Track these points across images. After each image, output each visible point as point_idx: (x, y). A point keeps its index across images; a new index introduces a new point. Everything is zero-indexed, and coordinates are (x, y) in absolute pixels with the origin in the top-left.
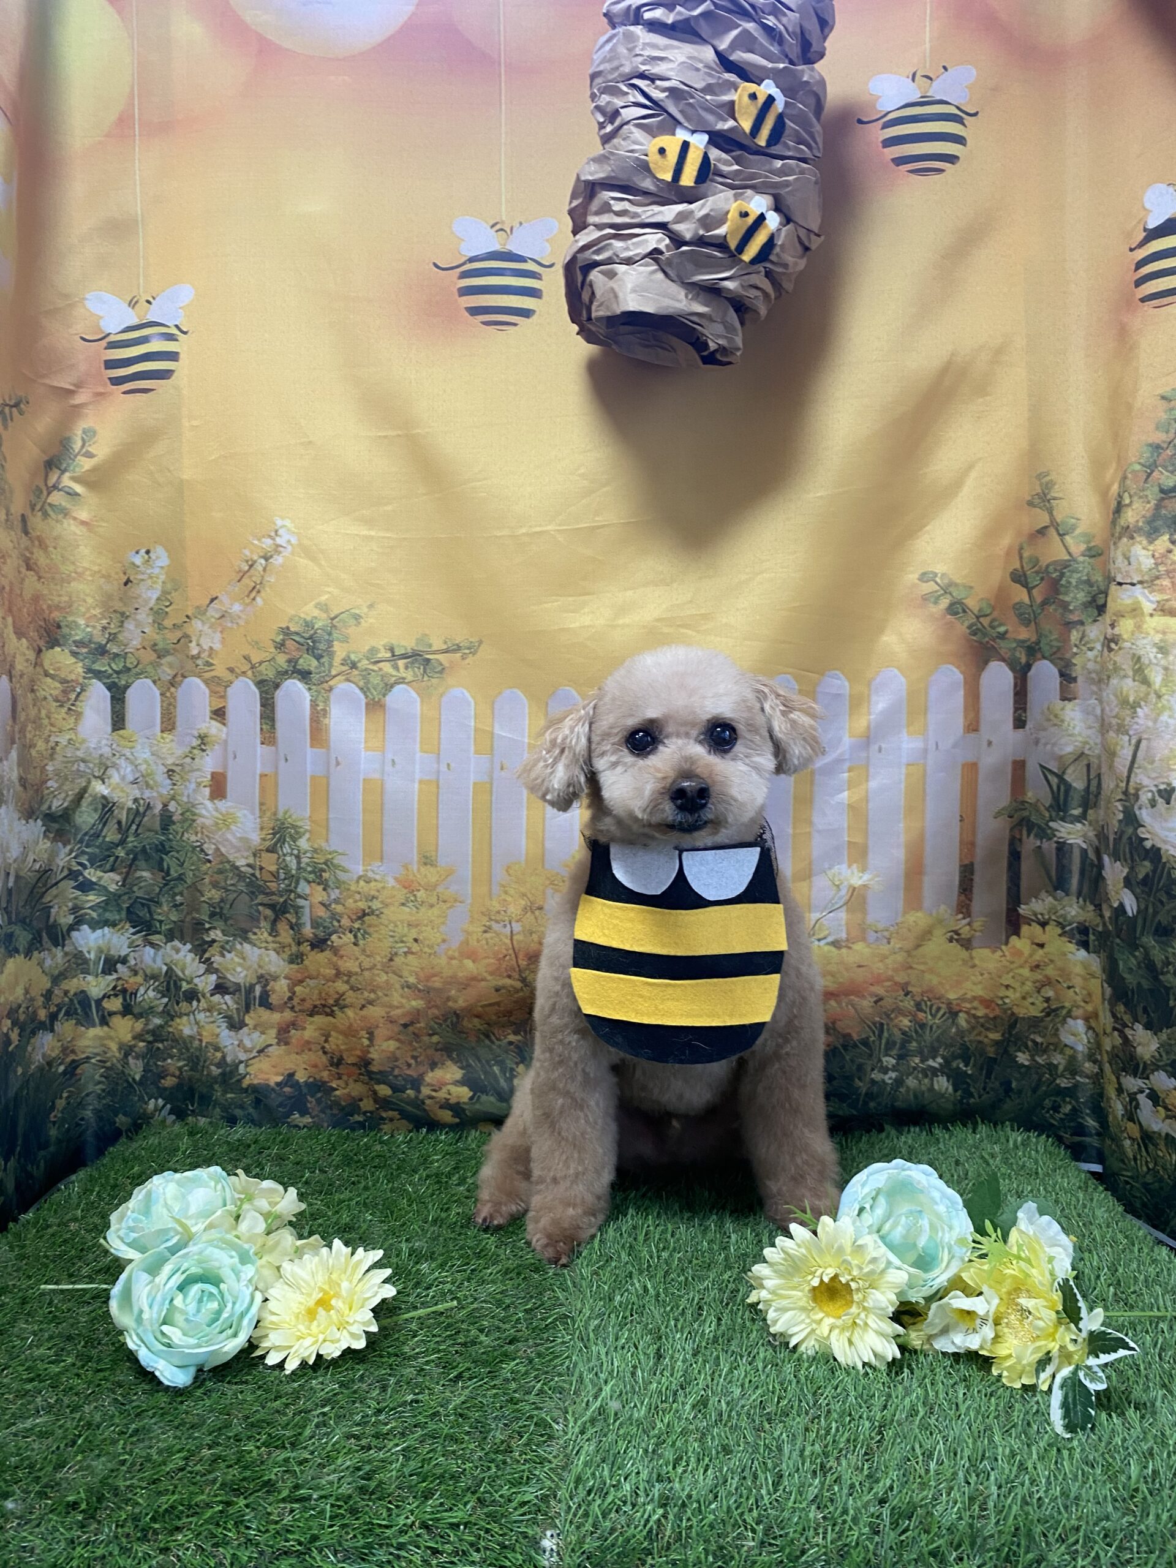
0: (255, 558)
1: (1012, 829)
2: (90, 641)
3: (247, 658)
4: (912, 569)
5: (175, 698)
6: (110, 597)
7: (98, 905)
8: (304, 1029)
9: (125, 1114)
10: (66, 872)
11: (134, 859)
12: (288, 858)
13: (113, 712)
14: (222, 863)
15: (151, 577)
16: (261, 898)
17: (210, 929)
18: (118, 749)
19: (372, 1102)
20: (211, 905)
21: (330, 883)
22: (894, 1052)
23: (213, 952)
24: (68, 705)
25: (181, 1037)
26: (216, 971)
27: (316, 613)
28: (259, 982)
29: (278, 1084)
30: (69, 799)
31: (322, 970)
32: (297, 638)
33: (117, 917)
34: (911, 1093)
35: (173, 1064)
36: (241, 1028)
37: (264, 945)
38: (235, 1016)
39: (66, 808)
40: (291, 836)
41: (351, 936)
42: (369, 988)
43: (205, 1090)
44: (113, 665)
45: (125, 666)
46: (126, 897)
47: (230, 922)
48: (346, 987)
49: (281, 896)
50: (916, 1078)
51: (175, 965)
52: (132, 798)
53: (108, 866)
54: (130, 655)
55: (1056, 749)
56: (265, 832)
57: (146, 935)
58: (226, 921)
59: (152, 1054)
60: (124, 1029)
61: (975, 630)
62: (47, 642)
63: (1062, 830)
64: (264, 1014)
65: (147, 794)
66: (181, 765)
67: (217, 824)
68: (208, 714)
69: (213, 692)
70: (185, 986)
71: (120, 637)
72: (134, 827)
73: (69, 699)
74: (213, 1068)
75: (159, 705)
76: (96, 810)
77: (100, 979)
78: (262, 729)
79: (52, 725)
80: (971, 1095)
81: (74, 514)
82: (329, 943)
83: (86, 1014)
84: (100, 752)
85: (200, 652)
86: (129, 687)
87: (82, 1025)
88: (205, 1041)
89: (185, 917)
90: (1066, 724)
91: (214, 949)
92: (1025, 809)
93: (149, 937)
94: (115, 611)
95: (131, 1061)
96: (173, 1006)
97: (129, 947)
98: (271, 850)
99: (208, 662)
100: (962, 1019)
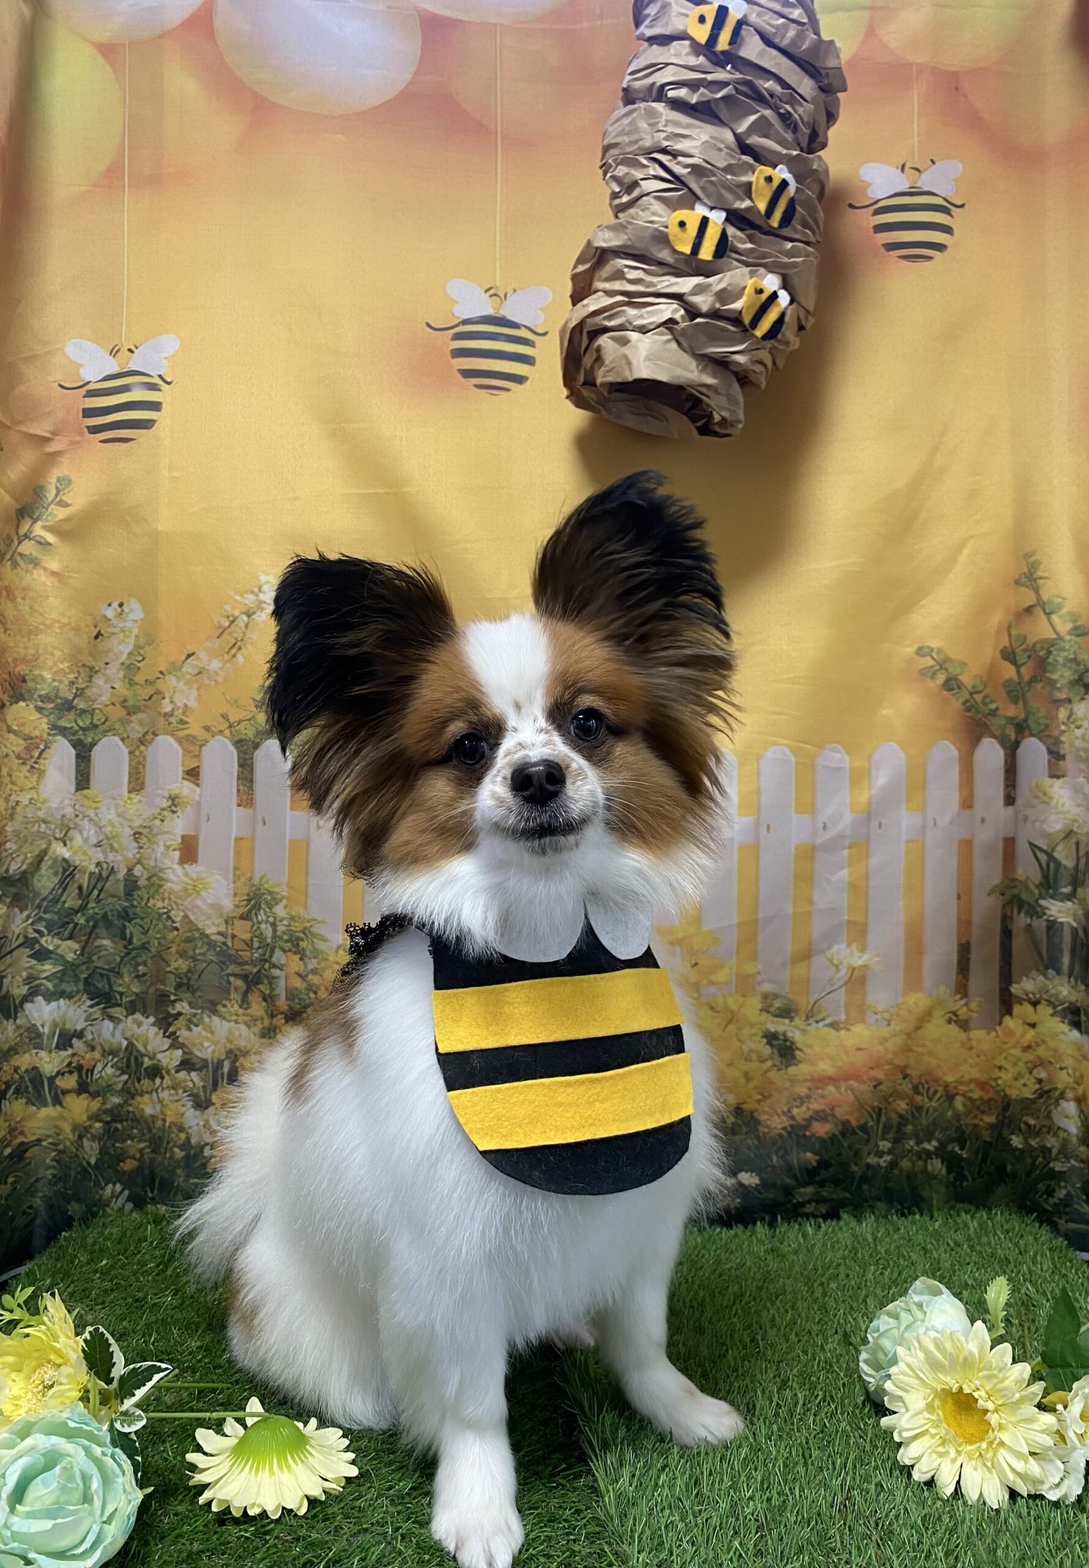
0: (236, 613)
1: (1004, 907)
2: (57, 696)
3: (224, 717)
4: (908, 642)
5: (144, 758)
6: (79, 650)
7: (54, 975)
9: (78, 1200)
10: (21, 940)
11: (94, 927)
12: (263, 926)
13: (78, 771)
14: (191, 931)
15: (123, 631)
16: (232, 968)
17: (175, 1001)
18: (81, 809)
20: (177, 976)
21: (308, 953)
22: (891, 1136)
23: (178, 1026)
24: (30, 763)
25: (142, 1117)
26: (182, 1046)
28: (227, 1058)
30: (27, 862)
33: (74, 988)
34: (905, 1175)
35: (133, 1146)
36: (207, 1107)
37: (235, 1017)
38: (202, 1094)
39: (25, 872)
40: (267, 903)
43: (166, 1176)
44: (79, 721)
45: (91, 723)
46: (84, 967)
47: (198, 994)
49: (255, 966)
50: (911, 1160)
51: (137, 1040)
52: (94, 861)
53: (66, 934)
54: (97, 711)
55: (1044, 826)
56: (238, 898)
57: (105, 1008)
58: (193, 993)
59: (110, 1134)
60: (79, 1107)
61: (969, 706)
62: (11, 697)
63: (1052, 907)
65: (111, 857)
66: (149, 827)
67: (186, 890)
68: (180, 774)
69: (186, 751)
70: (147, 1062)
71: (88, 692)
72: (96, 892)
73: (32, 757)
74: (177, 1150)
75: (127, 764)
76: (56, 874)
77: (53, 1054)
78: (238, 791)
79: (13, 783)
80: (965, 1178)
81: (46, 565)
83: (38, 1092)
84: (62, 813)
85: (173, 710)
86: (95, 745)
87: (34, 1105)
88: (168, 1120)
89: (148, 988)
90: (1054, 802)
91: (180, 1023)
92: (1015, 887)
93: (108, 1010)
94: (84, 666)
95: (86, 1143)
96: (133, 1084)
97: (86, 1021)
98: (245, 917)
99: (181, 720)
100: (959, 1103)
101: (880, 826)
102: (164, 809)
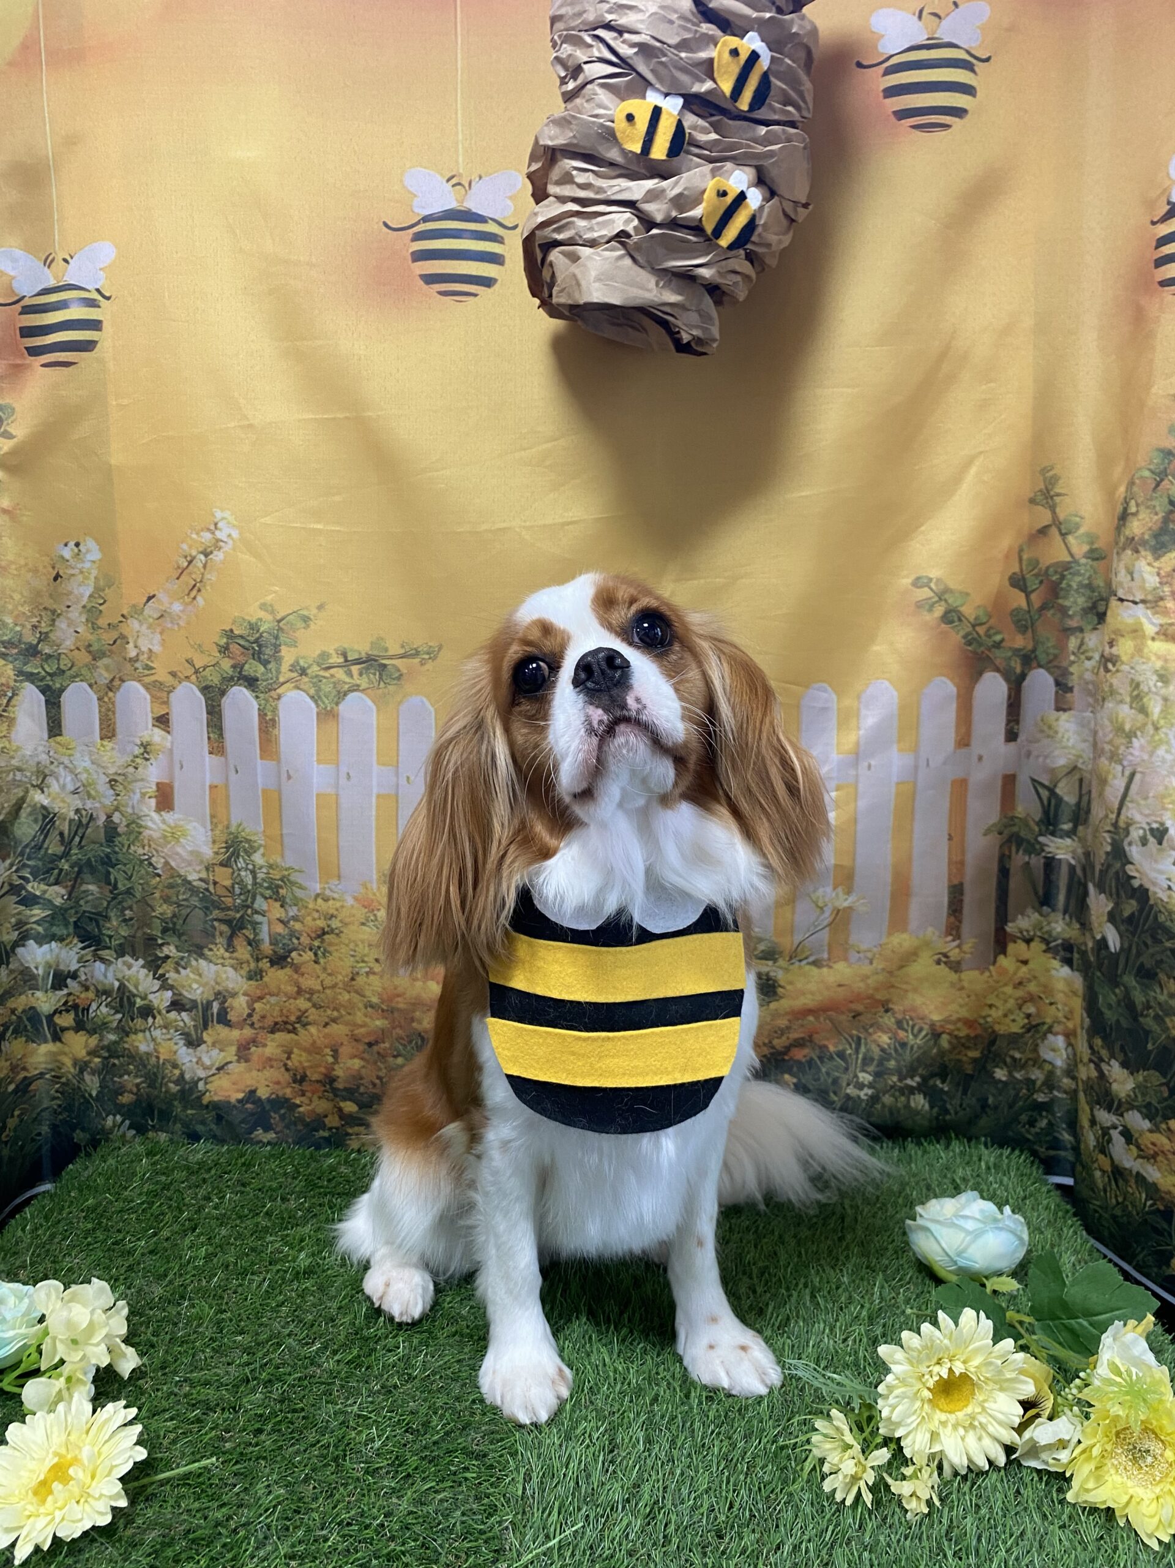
0: (194, 553)
1: (1001, 847)
2: (20, 641)
3: (190, 662)
4: (905, 572)
5: (113, 703)
6: (38, 594)
7: (43, 919)
8: (265, 1045)
9: (83, 1130)
10: (6, 888)
11: (79, 873)
12: (243, 873)
13: (49, 717)
14: (172, 877)
15: (81, 572)
16: (216, 913)
17: (162, 945)
18: (56, 756)
19: (337, 1118)
20: (163, 920)
21: (288, 900)
22: (871, 1069)
23: (167, 968)
25: (137, 1054)
26: (171, 988)
27: (262, 614)
28: (216, 999)
29: (239, 1101)
30: (5, 811)
31: (282, 987)
32: (242, 642)
33: (65, 932)
34: (886, 1109)
35: (130, 1081)
36: (199, 1045)
37: (221, 961)
38: (193, 1033)
39: (2, 821)
40: (245, 851)
41: (311, 954)
42: (332, 1006)
43: (164, 1107)
44: (46, 666)
45: (58, 668)
46: (73, 911)
47: (184, 938)
48: (308, 1005)
49: (238, 912)
50: (893, 1096)
51: (128, 981)
52: (73, 808)
53: (52, 879)
54: (63, 656)
55: (1048, 761)
56: (217, 846)
57: (96, 950)
58: (180, 936)
59: (107, 1071)
60: (79, 1044)
61: (970, 640)
63: (1051, 844)
64: (222, 1031)
65: (89, 805)
66: (124, 775)
67: (165, 837)
68: (150, 722)
69: (155, 698)
70: (139, 1002)
71: (52, 636)
72: (77, 839)
74: (171, 1085)
75: (97, 711)
76: (36, 821)
77: (50, 994)
78: (209, 738)
80: (947, 1112)
82: (289, 960)
83: (37, 1030)
84: (36, 759)
85: (138, 655)
86: (63, 691)
87: (33, 1042)
88: (162, 1058)
89: (136, 932)
90: (1060, 735)
91: (169, 965)
92: (1014, 825)
93: (99, 952)
94: (45, 609)
95: (87, 1077)
96: (127, 1021)
97: (79, 962)
98: (224, 864)
99: (147, 665)
100: (945, 1041)
101: (869, 767)
102: (137, 757)
